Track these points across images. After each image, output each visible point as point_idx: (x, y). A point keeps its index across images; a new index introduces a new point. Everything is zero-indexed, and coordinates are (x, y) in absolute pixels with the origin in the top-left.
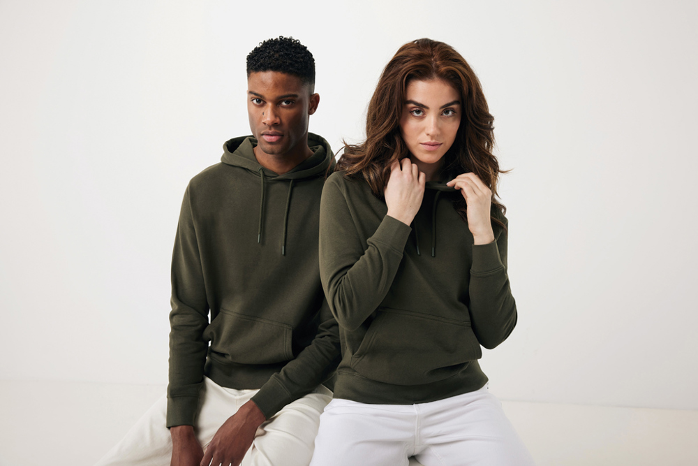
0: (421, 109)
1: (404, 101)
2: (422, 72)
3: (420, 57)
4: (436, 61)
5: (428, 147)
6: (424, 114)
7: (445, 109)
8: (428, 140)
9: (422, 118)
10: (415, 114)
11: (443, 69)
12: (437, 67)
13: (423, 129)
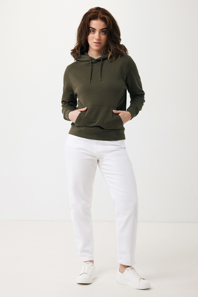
0: (94, 30)
1: (89, 27)
2: (95, 17)
3: (95, 12)
4: (100, 14)
5: (96, 44)
6: (95, 32)
7: (102, 31)
8: (96, 41)
9: (94, 33)
10: (92, 32)
11: (102, 16)
12: (100, 16)
13: (94, 38)
